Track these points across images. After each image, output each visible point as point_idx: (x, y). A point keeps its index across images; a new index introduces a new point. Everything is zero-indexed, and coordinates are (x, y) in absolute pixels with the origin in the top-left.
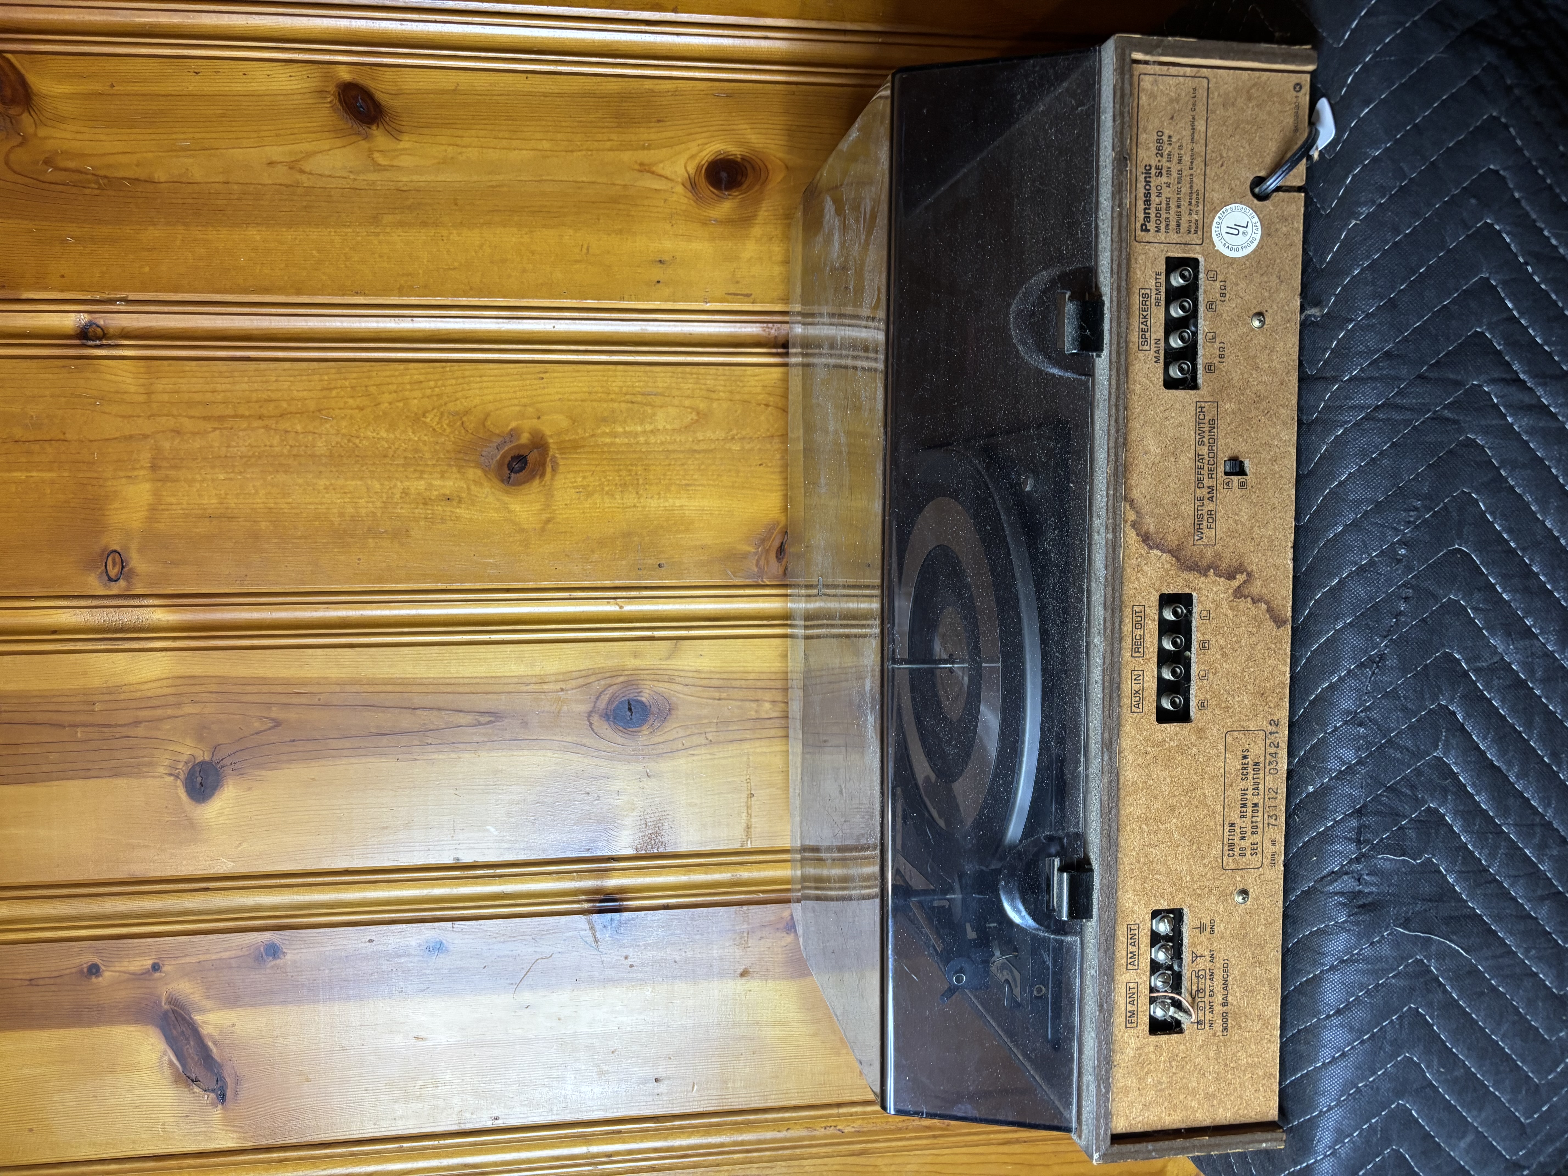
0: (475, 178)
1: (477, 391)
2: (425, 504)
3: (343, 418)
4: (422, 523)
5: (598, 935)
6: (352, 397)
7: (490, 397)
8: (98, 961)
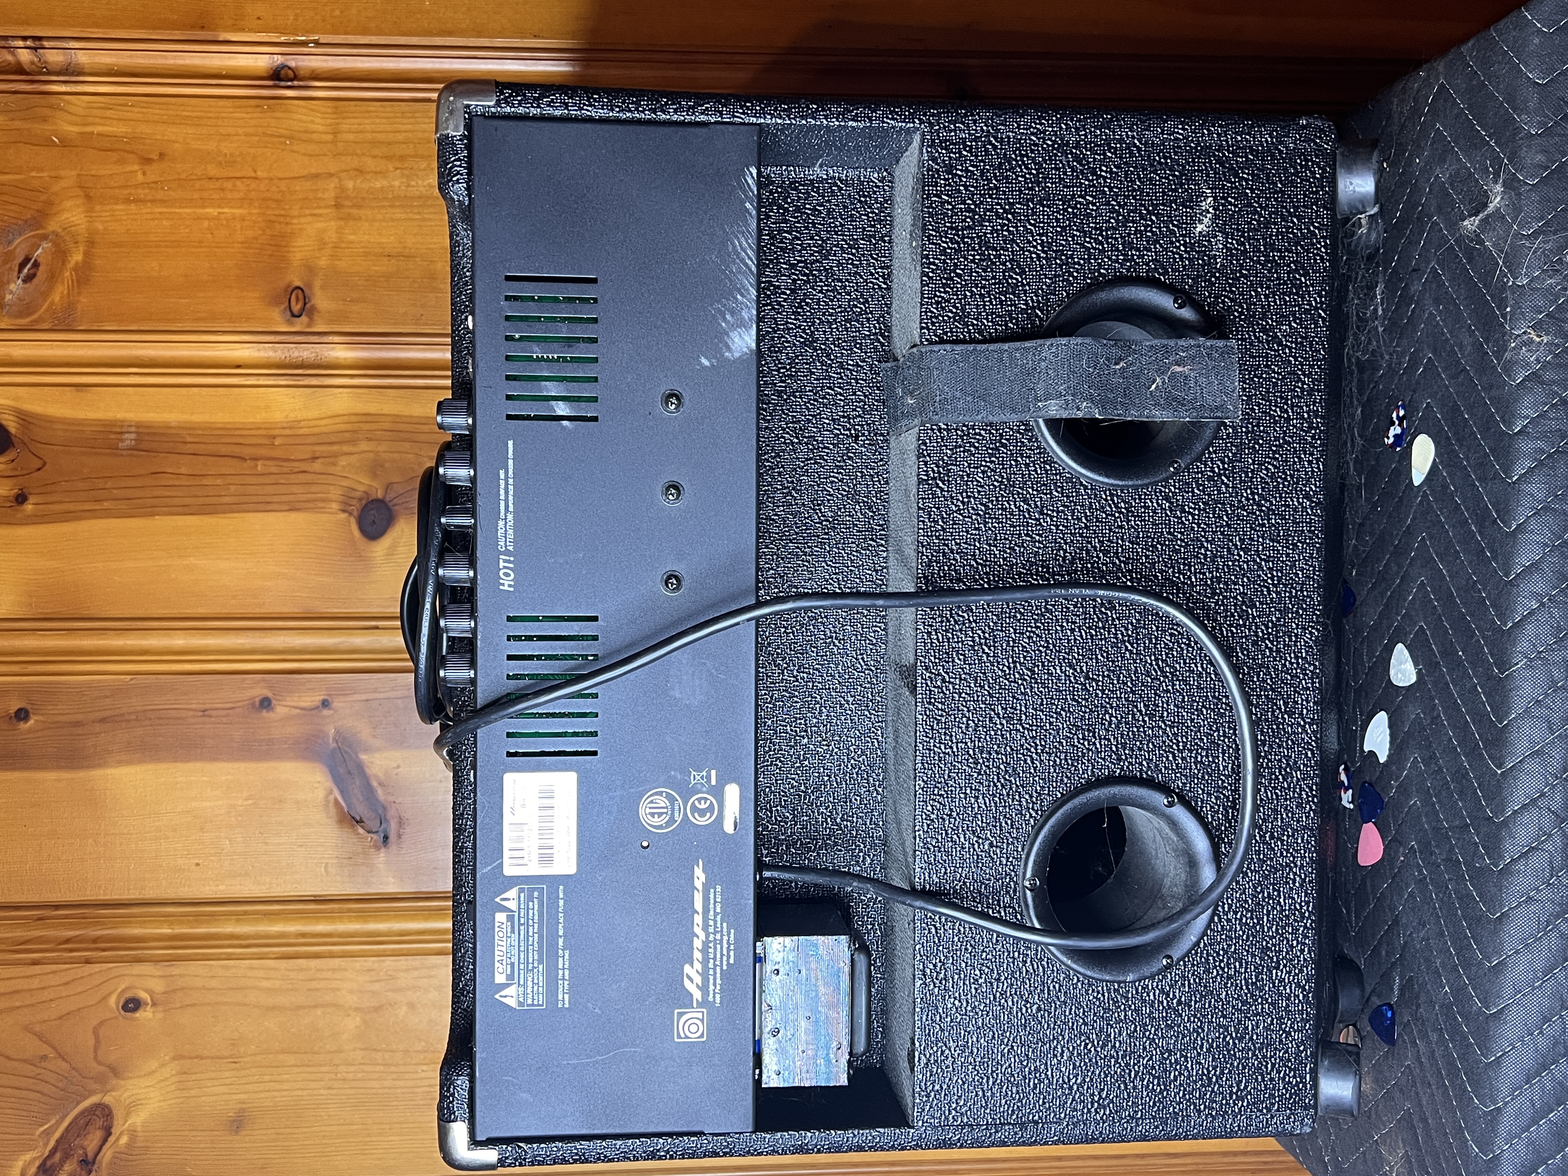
8: (270, 695)
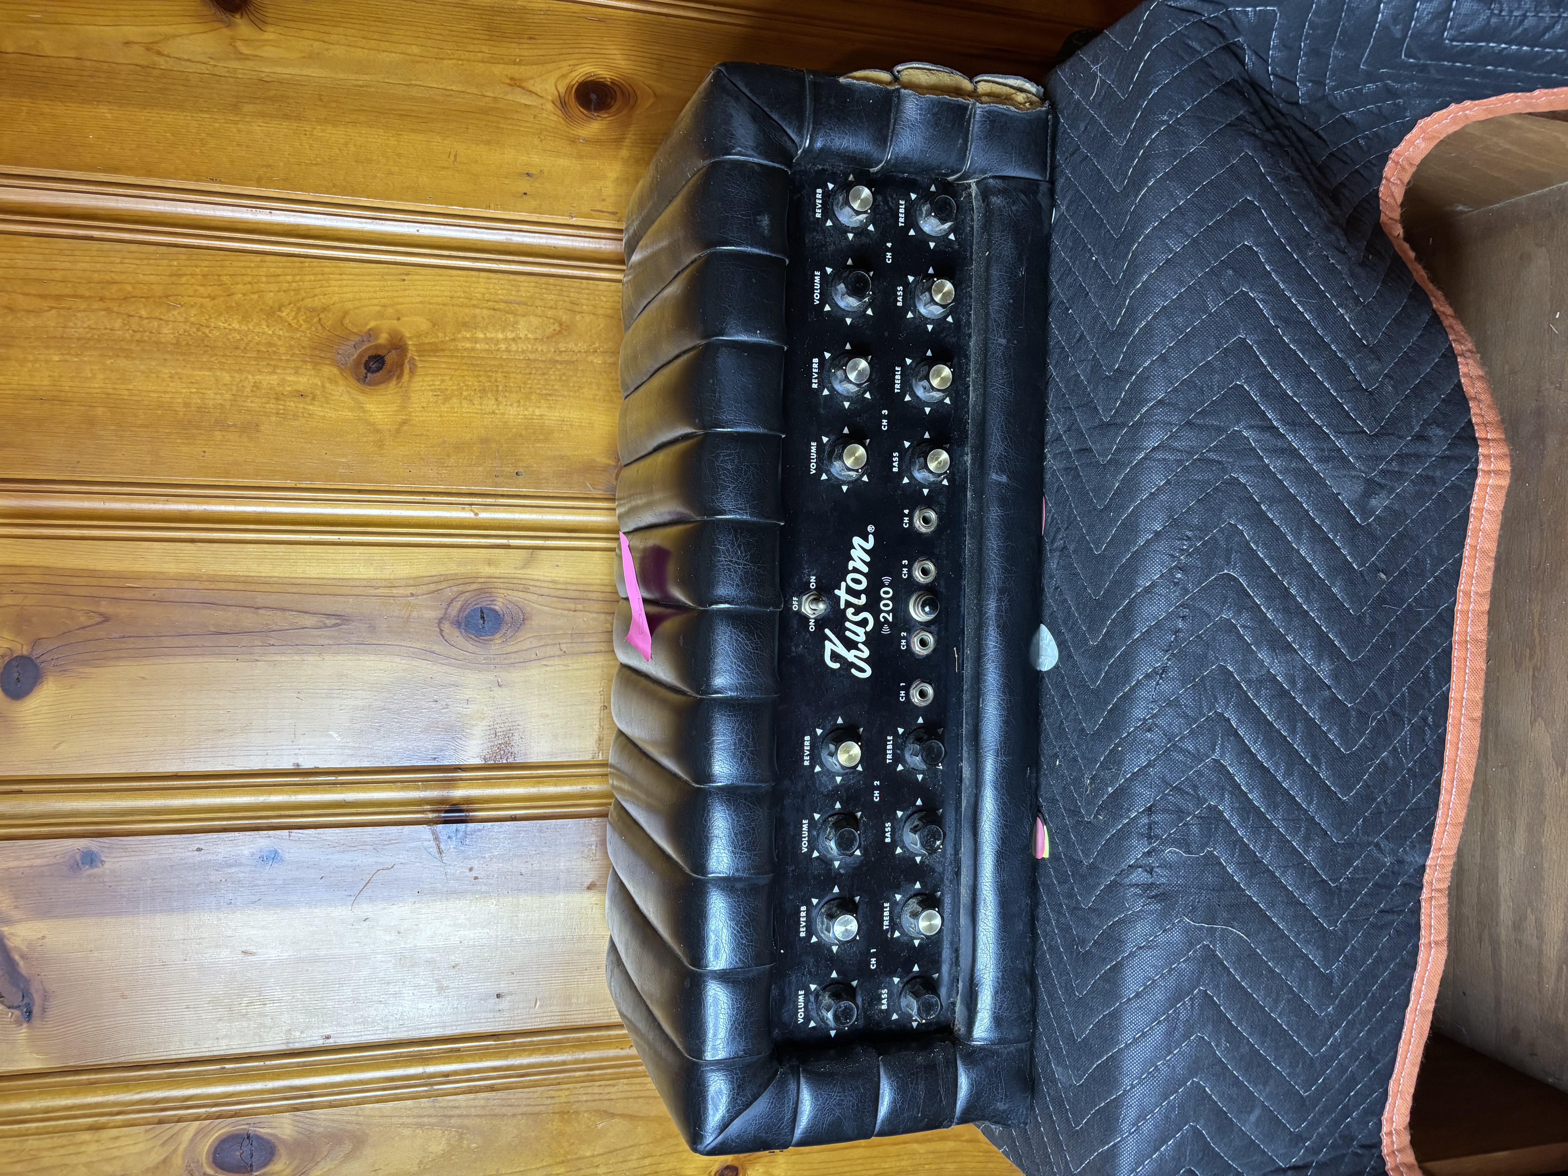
0: (342, 76)
1: (336, 289)
2: (277, 399)
3: (192, 306)
4: (273, 419)
5: (442, 846)
6: (203, 285)
7: (350, 296)
